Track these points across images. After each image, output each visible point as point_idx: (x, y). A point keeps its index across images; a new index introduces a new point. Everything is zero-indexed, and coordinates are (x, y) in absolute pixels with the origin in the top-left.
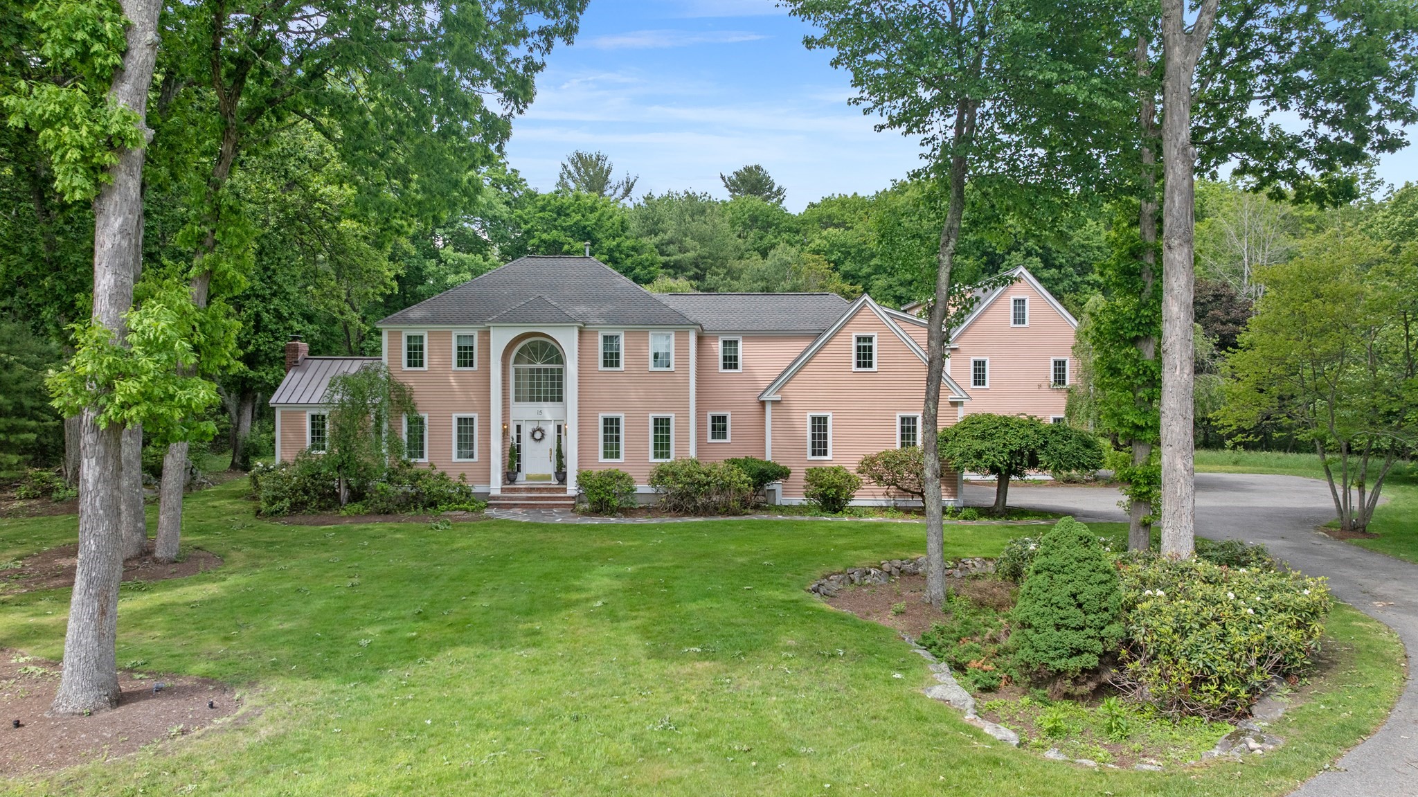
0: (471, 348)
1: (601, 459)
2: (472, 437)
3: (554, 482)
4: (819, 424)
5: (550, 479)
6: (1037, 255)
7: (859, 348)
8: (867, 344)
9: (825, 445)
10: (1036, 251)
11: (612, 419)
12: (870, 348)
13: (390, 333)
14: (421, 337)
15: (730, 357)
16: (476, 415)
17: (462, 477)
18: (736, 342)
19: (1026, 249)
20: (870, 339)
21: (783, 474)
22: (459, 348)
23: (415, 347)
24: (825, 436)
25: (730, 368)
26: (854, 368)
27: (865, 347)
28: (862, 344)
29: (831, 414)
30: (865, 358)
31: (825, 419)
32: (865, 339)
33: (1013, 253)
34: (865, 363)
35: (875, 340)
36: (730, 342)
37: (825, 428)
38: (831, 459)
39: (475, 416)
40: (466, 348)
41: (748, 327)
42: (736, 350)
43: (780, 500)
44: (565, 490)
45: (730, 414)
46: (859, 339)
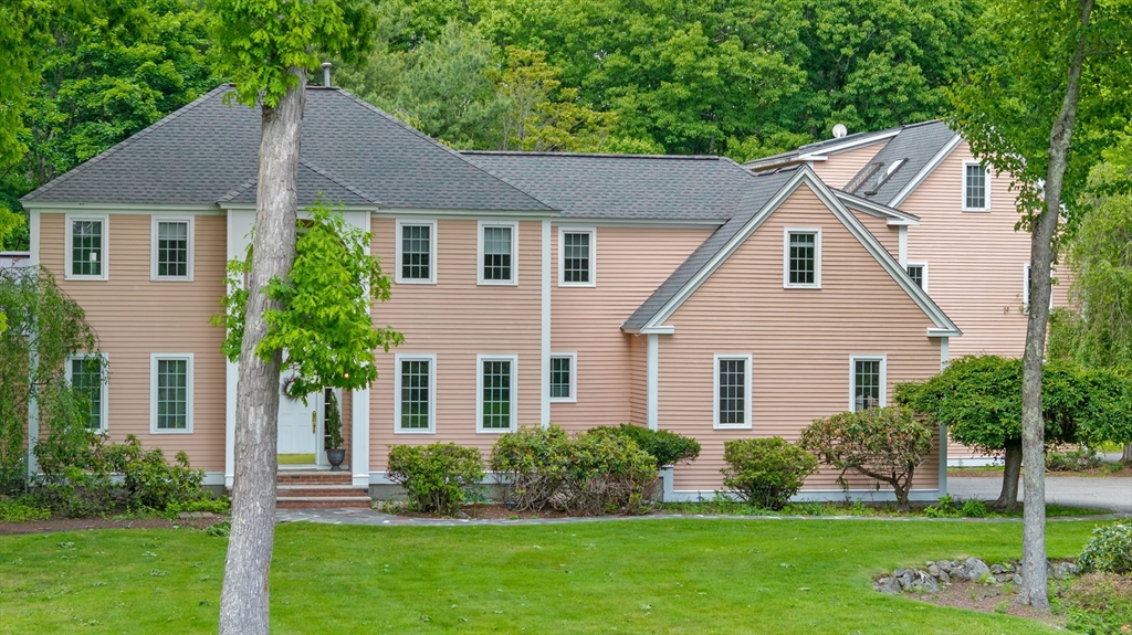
0: (183, 244)
1: (398, 429)
2: (183, 394)
3: (321, 465)
4: (732, 372)
5: (314, 462)
6: (916, 60)
7: (793, 250)
8: (805, 245)
9: (741, 405)
10: (912, 51)
11: (415, 364)
12: (811, 251)
13: (43, 216)
14: (98, 225)
15: (577, 261)
16: (192, 355)
17: (182, 458)
18: (586, 237)
19: (895, 47)
20: (811, 238)
21: (690, 450)
22: (162, 244)
23: (87, 242)
24: (741, 393)
25: (576, 279)
26: (787, 284)
27: (802, 250)
28: (798, 245)
29: (750, 357)
30: (802, 267)
31: (741, 363)
32: (802, 237)
33: (873, 55)
34: (802, 275)
35: (818, 240)
36: (577, 236)
37: (741, 379)
38: (752, 426)
39: (189, 357)
40: (173, 244)
41: (607, 212)
42: (586, 251)
43: (671, 494)
44: (349, 479)
45: (575, 355)
46: (793, 237)
